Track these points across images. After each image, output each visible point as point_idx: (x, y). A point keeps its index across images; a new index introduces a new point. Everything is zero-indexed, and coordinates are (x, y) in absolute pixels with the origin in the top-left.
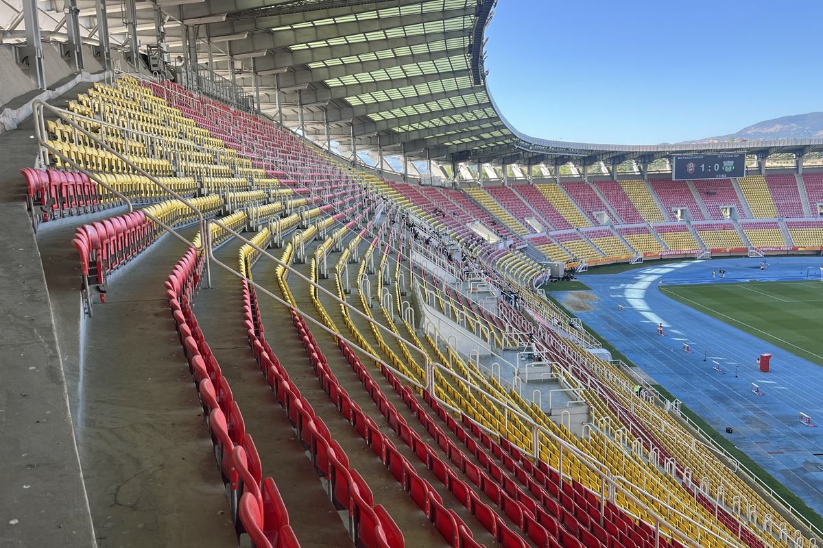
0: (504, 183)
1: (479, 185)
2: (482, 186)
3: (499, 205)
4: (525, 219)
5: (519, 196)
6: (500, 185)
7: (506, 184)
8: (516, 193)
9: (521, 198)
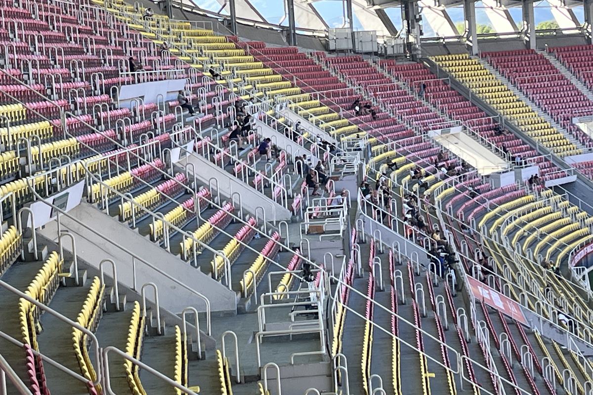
0: (528, 43)
1: (470, 48)
2: (475, 50)
3: (514, 90)
4: (575, 120)
5: (563, 71)
6: (520, 47)
7: (533, 46)
8: (558, 65)
9: (568, 75)
